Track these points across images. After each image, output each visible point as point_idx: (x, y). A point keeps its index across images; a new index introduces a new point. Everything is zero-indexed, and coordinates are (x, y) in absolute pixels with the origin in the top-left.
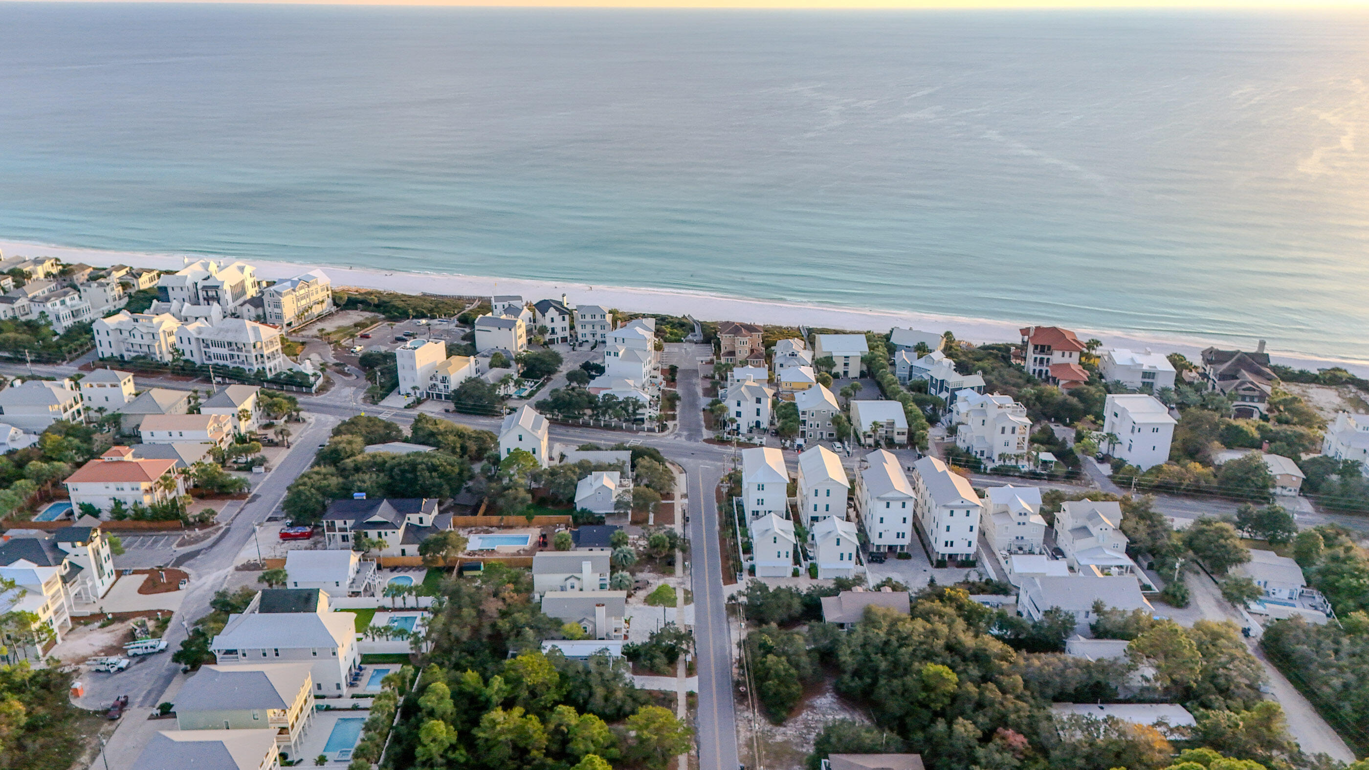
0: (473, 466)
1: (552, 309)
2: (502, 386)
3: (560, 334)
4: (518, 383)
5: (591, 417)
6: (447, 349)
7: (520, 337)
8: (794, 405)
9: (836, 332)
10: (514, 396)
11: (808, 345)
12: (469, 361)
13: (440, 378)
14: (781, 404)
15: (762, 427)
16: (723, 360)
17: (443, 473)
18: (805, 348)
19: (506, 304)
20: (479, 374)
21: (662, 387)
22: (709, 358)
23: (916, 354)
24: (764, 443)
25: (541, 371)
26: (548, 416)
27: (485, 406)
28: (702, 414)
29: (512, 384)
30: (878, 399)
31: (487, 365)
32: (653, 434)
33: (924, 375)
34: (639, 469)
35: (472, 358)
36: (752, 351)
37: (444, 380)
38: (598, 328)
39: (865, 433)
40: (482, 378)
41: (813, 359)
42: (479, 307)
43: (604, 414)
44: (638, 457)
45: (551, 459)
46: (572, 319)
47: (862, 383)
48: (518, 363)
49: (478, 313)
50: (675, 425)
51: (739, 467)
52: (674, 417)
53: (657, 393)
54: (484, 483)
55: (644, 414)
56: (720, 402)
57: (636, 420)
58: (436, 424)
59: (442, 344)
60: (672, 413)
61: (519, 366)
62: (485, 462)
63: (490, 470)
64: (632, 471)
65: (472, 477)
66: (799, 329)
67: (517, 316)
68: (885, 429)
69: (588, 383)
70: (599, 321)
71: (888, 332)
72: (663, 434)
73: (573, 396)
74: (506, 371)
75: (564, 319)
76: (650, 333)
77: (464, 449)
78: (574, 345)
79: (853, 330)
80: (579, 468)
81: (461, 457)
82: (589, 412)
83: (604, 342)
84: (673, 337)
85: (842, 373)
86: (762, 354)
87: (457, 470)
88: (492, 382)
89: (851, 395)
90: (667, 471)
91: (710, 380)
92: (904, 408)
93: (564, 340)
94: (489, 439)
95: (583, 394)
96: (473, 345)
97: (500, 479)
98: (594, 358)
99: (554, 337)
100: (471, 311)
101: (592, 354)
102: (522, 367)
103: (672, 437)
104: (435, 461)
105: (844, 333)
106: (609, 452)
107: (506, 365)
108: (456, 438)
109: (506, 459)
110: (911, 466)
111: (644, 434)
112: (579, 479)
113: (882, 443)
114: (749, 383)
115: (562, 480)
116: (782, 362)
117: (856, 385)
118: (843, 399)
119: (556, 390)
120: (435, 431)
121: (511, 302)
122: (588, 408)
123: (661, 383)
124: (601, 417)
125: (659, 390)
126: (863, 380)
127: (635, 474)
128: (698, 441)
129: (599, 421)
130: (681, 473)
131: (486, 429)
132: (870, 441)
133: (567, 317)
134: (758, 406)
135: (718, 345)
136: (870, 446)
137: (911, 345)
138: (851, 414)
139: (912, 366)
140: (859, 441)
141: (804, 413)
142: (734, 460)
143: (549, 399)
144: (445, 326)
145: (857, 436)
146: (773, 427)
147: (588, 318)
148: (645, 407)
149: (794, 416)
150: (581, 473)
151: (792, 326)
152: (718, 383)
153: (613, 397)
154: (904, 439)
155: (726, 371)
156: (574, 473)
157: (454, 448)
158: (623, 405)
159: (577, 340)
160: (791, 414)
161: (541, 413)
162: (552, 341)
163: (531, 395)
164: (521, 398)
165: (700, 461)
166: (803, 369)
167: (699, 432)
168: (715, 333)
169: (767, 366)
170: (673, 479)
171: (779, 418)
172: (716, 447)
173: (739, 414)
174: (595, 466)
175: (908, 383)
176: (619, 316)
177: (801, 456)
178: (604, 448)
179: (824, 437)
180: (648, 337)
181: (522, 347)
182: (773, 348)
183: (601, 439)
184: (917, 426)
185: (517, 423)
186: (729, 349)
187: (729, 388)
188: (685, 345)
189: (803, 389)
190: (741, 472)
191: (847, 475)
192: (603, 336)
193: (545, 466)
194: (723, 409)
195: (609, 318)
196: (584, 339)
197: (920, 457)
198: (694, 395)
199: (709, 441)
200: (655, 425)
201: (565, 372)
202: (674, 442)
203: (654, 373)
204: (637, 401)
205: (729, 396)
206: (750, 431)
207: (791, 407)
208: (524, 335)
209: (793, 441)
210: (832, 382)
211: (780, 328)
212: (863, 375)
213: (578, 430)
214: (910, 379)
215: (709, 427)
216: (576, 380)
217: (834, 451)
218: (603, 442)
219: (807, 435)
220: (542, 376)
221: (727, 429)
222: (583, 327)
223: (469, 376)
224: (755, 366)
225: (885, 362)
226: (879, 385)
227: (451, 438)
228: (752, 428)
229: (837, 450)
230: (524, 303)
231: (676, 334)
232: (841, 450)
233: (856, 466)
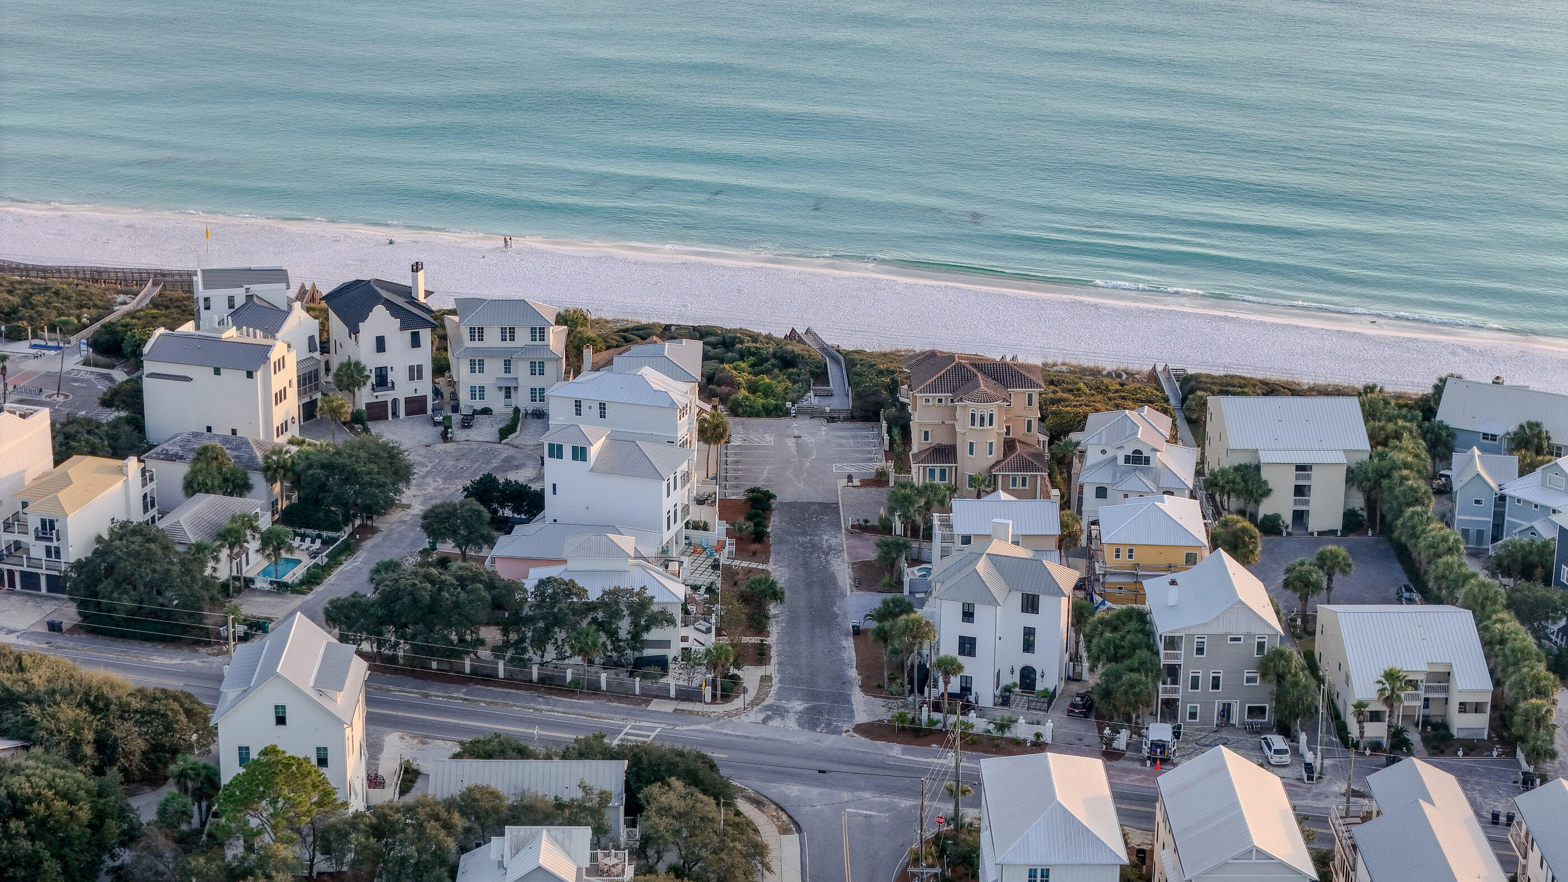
0: (135, 802)
1: (379, 312)
2: (225, 553)
3: (403, 389)
4: (272, 543)
5: (498, 651)
6: (55, 433)
7: (281, 396)
8: (1142, 618)
9: (1270, 389)
10: (261, 584)
11: (1184, 430)
12: (122, 471)
13: (34, 523)
14: (1099, 614)
15: (1040, 686)
16: (917, 475)
17: (42, 823)
18: (1174, 439)
19: (240, 296)
20: (153, 512)
21: (723, 559)
22: (871, 469)
23: (1514, 460)
24: (1047, 738)
25: (345, 505)
26: (366, 647)
27: (170, 615)
28: (849, 643)
29: (253, 545)
30: (1399, 601)
31: (179, 483)
32: (697, 707)
33: (1539, 526)
34: (653, 820)
35: (132, 464)
36: (1009, 445)
37: (48, 529)
38: (521, 370)
39: (1360, 706)
40: (161, 524)
41: (1199, 473)
42: (154, 304)
43: (540, 642)
44: (649, 782)
45: (375, 781)
46: (442, 341)
47: (1350, 550)
48: (271, 480)
49: (153, 322)
50: (766, 679)
51: (969, 815)
52: (761, 655)
53: (706, 578)
54: (168, 854)
55: (666, 644)
56: (908, 609)
57: (640, 663)
58: (22, 669)
59: (42, 418)
60: (755, 640)
61: (277, 487)
62: (170, 789)
63: (185, 814)
64: (632, 824)
65: (131, 837)
66: (1153, 377)
67: (272, 331)
68: (1422, 693)
69: (491, 542)
70: (525, 348)
71: (1429, 391)
72: (729, 707)
73: (442, 586)
74: (236, 505)
75: (416, 342)
76: (687, 387)
77: (104, 745)
78: (446, 425)
79: (1321, 381)
80: (464, 814)
81: (99, 771)
82: (492, 635)
83: (540, 415)
84: (760, 401)
85: (1288, 518)
86: (1039, 456)
87: (85, 814)
88: (193, 539)
89: (1316, 587)
90: (743, 827)
91: (876, 538)
92: (1483, 629)
93: (416, 406)
94: (183, 718)
95: (475, 578)
96: (137, 422)
97: (216, 842)
98: (509, 464)
99: (386, 396)
100: (131, 315)
101: (504, 451)
102: (286, 493)
103: (755, 716)
104: (20, 784)
105: (1293, 390)
106: (557, 763)
107: (238, 486)
108: (83, 713)
109: (237, 781)
110: (1502, 809)
111: (669, 707)
112: (463, 849)
113: (1414, 736)
114: (1000, 547)
115: (412, 850)
116: (1102, 478)
117: (1335, 556)
118: (1292, 597)
119: (391, 566)
120: (20, 689)
121: (256, 289)
122: (488, 624)
123: (721, 546)
124: (530, 654)
125: (715, 566)
126: (1352, 538)
127: (637, 832)
128: (837, 731)
129: (525, 664)
130: (784, 831)
131: (175, 685)
132: (1376, 731)
133: (426, 335)
134: (1029, 620)
135: (902, 426)
136: (1376, 746)
137: (1499, 430)
138: (1319, 645)
139: (1502, 498)
140: (1342, 730)
141: (1172, 643)
142: (952, 794)
143: (370, 594)
144: (50, 363)
145: (1336, 715)
146: (1075, 687)
147: (492, 339)
148: (671, 621)
149: (1143, 654)
150: (468, 830)
151: (1134, 367)
152: (901, 547)
153: (569, 589)
154: (1479, 723)
155: (928, 506)
156: (448, 827)
157: (75, 745)
158: (600, 615)
159: (456, 409)
160: (1134, 647)
161: (343, 639)
162: (378, 412)
163: (312, 579)
164: (281, 588)
165: (846, 795)
166: (1171, 505)
167: (841, 701)
168: (893, 389)
169: (1055, 492)
170: (759, 850)
171: (1095, 660)
172: (896, 751)
173: (967, 646)
174: (513, 808)
175: (1492, 550)
176: (591, 333)
177: (1167, 781)
178: (541, 750)
179: (1235, 719)
180: (680, 400)
181: (284, 428)
182: (1074, 437)
183: (532, 723)
184: (1520, 684)
185: (270, 672)
186: (936, 440)
187: (938, 565)
188: (799, 426)
189: (1170, 568)
190: (974, 830)
191: (1308, 838)
192: (538, 394)
193: (357, 804)
194: (921, 631)
195: (556, 338)
196: (479, 405)
197: (1528, 782)
198: (827, 582)
199: (870, 730)
200: (701, 677)
201: (418, 508)
202: (764, 733)
203: (698, 513)
204: (645, 603)
205: (937, 589)
206: (1005, 699)
207: (1133, 625)
208: (293, 392)
209: (1137, 731)
210: (1260, 542)
211: (1096, 372)
212: (1352, 523)
213: (459, 693)
214: (1495, 539)
215: (872, 687)
216: (453, 533)
217: (1265, 764)
218: (536, 731)
219: (1183, 710)
220: (348, 519)
221: (933, 693)
222: (477, 365)
223: (122, 517)
224: (1019, 495)
225: (1422, 485)
226: (1403, 554)
227: (68, 712)
228: (1008, 689)
229: (1275, 759)
230: (293, 292)
231: (768, 391)
232: (1287, 758)
233: (1335, 807)
